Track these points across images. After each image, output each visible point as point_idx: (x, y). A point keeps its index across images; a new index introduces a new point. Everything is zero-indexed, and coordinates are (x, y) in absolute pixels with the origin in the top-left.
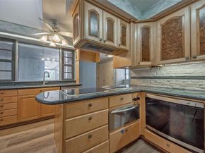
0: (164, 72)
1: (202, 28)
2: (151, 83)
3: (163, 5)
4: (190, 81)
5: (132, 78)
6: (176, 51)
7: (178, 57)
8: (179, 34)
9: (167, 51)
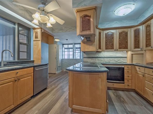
0: (102, 55)
1: (120, 40)
4: (111, 59)
5: (84, 58)
6: (111, 46)
7: (112, 49)
8: (112, 40)
9: (108, 46)
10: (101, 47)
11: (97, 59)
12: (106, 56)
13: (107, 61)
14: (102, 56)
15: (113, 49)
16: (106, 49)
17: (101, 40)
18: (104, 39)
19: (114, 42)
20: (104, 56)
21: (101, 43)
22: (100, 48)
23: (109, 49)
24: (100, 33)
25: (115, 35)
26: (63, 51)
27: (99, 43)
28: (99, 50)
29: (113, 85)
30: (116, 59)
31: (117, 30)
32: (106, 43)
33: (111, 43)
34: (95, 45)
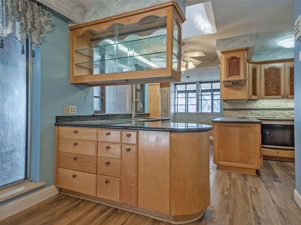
0: (259, 105)
2: (247, 114)
3: (269, 57)
5: (225, 110)
6: (276, 91)
7: (277, 95)
8: (278, 80)
9: (269, 89)
10: (257, 93)
11: (249, 112)
12: (267, 107)
13: (270, 116)
14: (259, 107)
15: (280, 95)
16: (266, 95)
17: (256, 81)
18: (263, 79)
19: (280, 84)
20: (263, 107)
21: (256, 85)
22: (254, 93)
23: (271, 95)
24: (254, 70)
25: (282, 72)
26: (175, 98)
27: (253, 86)
28: (253, 97)
29: (278, 153)
30: (286, 112)
31: (287, 64)
32: (266, 84)
33: (274, 86)
34: (246, 89)
